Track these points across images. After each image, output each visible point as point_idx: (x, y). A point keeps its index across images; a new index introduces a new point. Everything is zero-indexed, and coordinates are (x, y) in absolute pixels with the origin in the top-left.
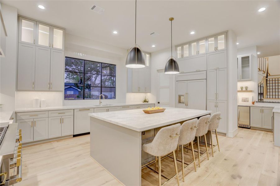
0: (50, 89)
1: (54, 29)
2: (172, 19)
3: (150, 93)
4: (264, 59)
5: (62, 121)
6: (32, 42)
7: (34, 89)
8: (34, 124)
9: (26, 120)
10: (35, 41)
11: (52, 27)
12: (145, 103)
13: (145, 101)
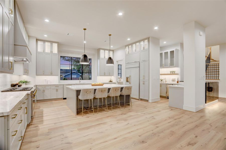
0: (51, 74)
1: (53, 43)
2: (110, 35)
3: (113, 76)
4: (208, 49)
5: (57, 90)
6: (43, 51)
7: (44, 75)
8: (44, 91)
9: (40, 89)
10: (44, 51)
11: (52, 42)
12: (110, 82)
13: (110, 81)
